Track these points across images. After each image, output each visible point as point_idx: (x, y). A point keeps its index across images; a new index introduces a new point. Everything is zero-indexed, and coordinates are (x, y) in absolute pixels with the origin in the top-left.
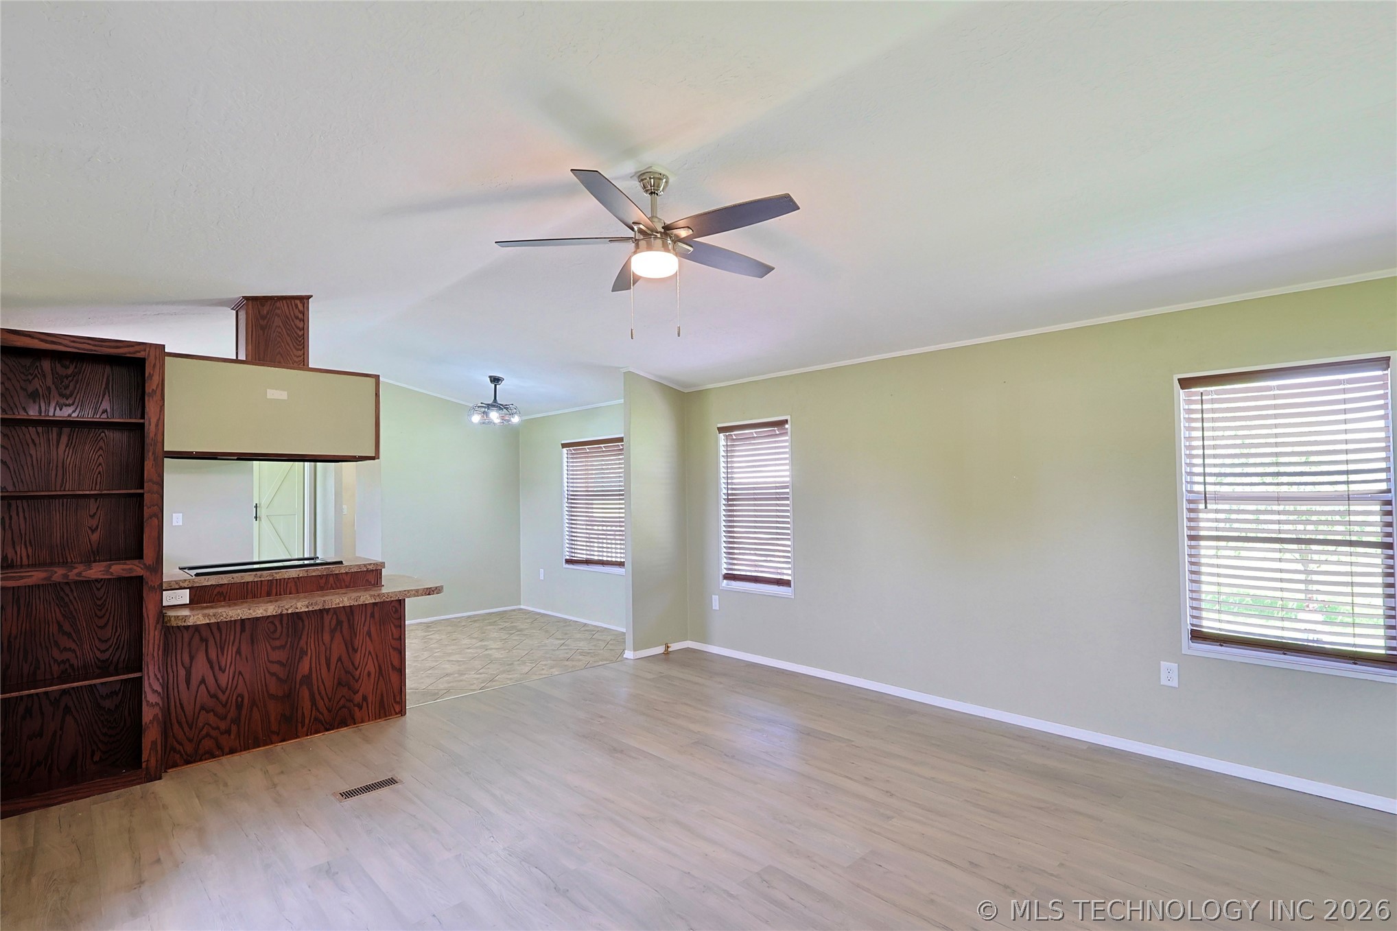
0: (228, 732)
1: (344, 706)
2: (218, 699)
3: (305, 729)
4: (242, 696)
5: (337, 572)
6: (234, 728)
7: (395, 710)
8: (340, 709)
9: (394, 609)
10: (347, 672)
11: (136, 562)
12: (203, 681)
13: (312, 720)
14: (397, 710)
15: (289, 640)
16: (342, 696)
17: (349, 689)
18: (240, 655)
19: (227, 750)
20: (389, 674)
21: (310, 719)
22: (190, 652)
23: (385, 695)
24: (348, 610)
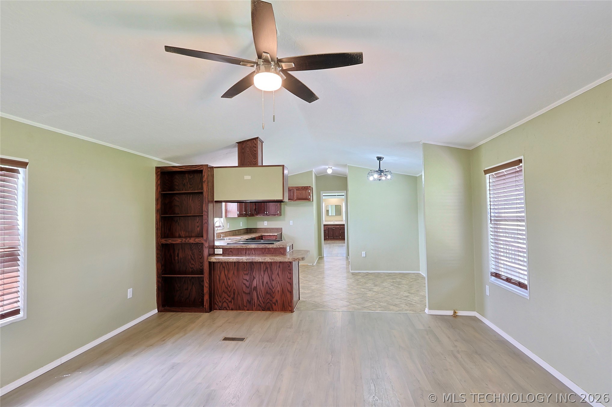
0: (231, 302)
1: (269, 302)
2: (228, 289)
3: (255, 308)
4: (234, 290)
5: (268, 247)
6: (233, 301)
7: (289, 309)
8: (267, 303)
9: (288, 266)
10: (270, 289)
11: (202, 238)
12: (223, 282)
13: (258, 305)
14: (290, 310)
15: (249, 272)
16: (268, 298)
17: (271, 296)
18: (234, 275)
19: (231, 309)
20: (286, 293)
21: (257, 305)
22: (220, 271)
23: (285, 302)
24: (270, 263)
